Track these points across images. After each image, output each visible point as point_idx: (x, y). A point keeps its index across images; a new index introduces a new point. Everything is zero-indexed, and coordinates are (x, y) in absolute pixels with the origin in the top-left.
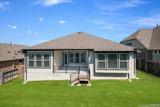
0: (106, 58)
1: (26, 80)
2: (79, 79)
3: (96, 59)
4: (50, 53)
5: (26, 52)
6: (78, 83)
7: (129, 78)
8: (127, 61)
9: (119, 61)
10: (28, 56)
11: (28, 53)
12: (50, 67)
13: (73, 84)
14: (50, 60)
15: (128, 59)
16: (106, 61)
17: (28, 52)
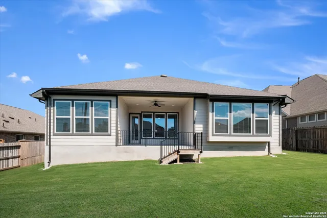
0: (230, 112)
1: (49, 163)
2: (178, 152)
3: (210, 114)
4: (110, 101)
5: (50, 98)
6: (176, 161)
7: (271, 152)
8: (269, 118)
9: (254, 118)
10: (54, 106)
11: (54, 100)
12: (109, 133)
13: (165, 163)
14: (109, 118)
15: (270, 115)
16: (230, 118)
17: (54, 97)
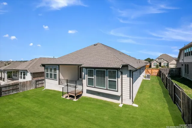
0: (95, 75)
2: (68, 93)
3: (86, 75)
6: (67, 97)
8: (117, 80)
9: (107, 79)
13: (64, 97)
15: (118, 78)
16: (94, 77)
